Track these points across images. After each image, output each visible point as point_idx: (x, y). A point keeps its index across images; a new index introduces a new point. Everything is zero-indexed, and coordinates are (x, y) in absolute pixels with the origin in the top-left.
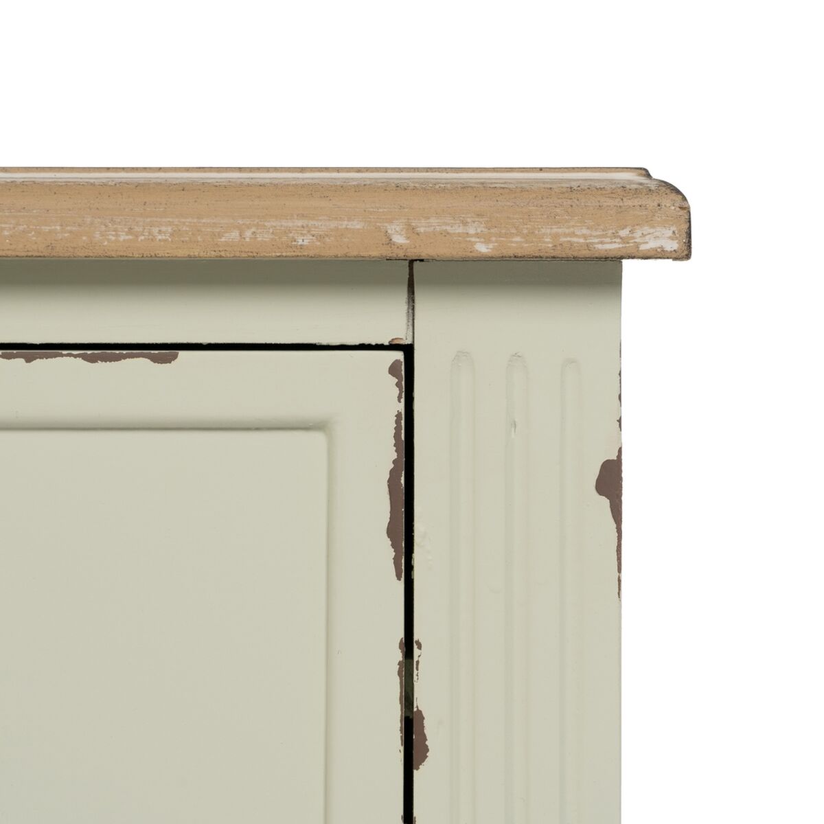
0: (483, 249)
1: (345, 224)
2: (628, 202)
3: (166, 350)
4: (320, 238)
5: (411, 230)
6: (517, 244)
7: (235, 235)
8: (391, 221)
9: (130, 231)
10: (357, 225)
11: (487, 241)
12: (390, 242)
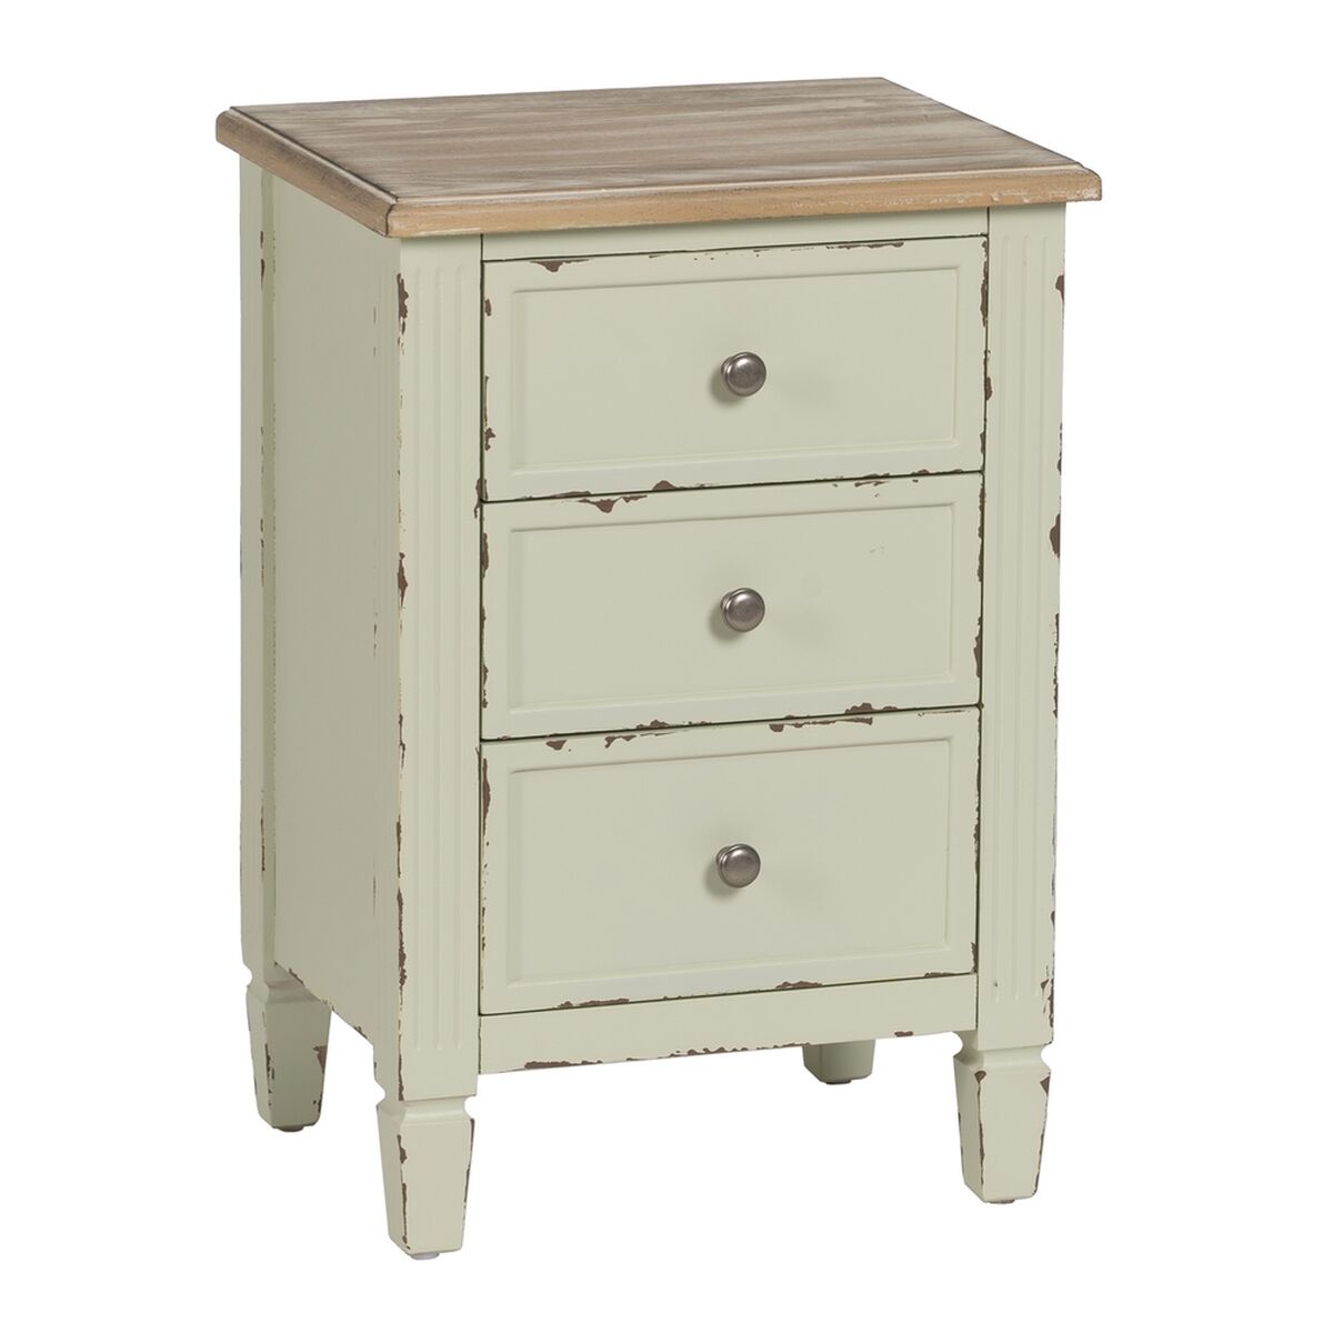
0: (1026, 201)
1: (976, 194)
2: (1080, 179)
3: (898, 243)
4: (967, 200)
5: (1000, 195)
6: (1039, 198)
8: (993, 192)
9: (897, 201)
11: (1028, 198)
12: (992, 200)
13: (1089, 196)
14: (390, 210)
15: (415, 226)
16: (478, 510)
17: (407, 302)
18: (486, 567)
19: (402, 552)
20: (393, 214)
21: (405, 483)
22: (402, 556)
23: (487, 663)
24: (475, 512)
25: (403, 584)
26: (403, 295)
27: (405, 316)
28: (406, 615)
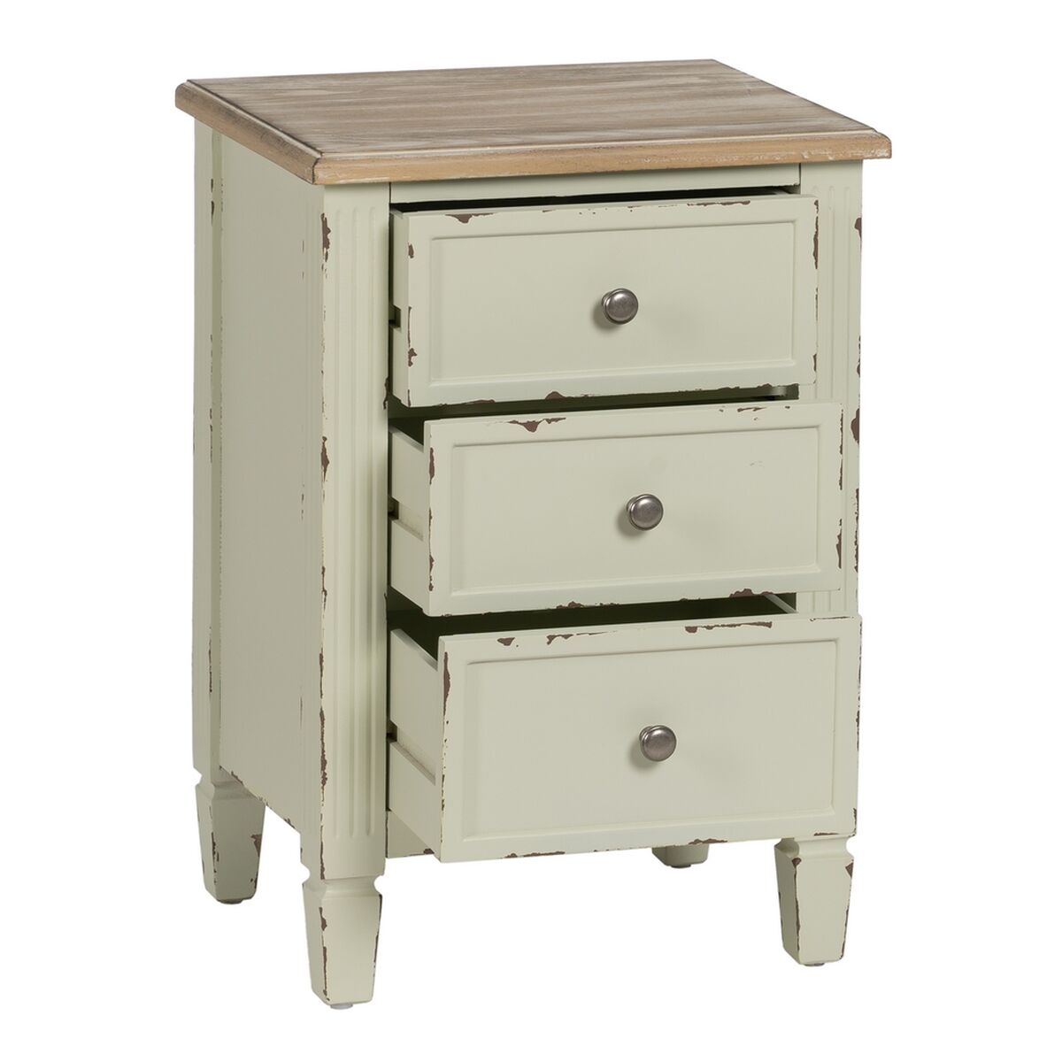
0: (831, 158)
1: (790, 153)
2: (874, 141)
4: (783, 157)
5: (810, 153)
6: (841, 156)
7: (757, 158)
8: (803, 151)
9: (726, 158)
10: (793, 153)
11: (831, 155)
12: (803, 158)
13: (881, 155)
14: (316, 163)
15: (336, 176)
16: (387, 403)
17: (329, 236)
19: (325, 436)
20: (318, 165)
21: (327, 381)
22: (325, 439)
24: (384, 404)
25: (325, 462)
26: (326, 230)
27: (328, 247)
28: (328, 486)
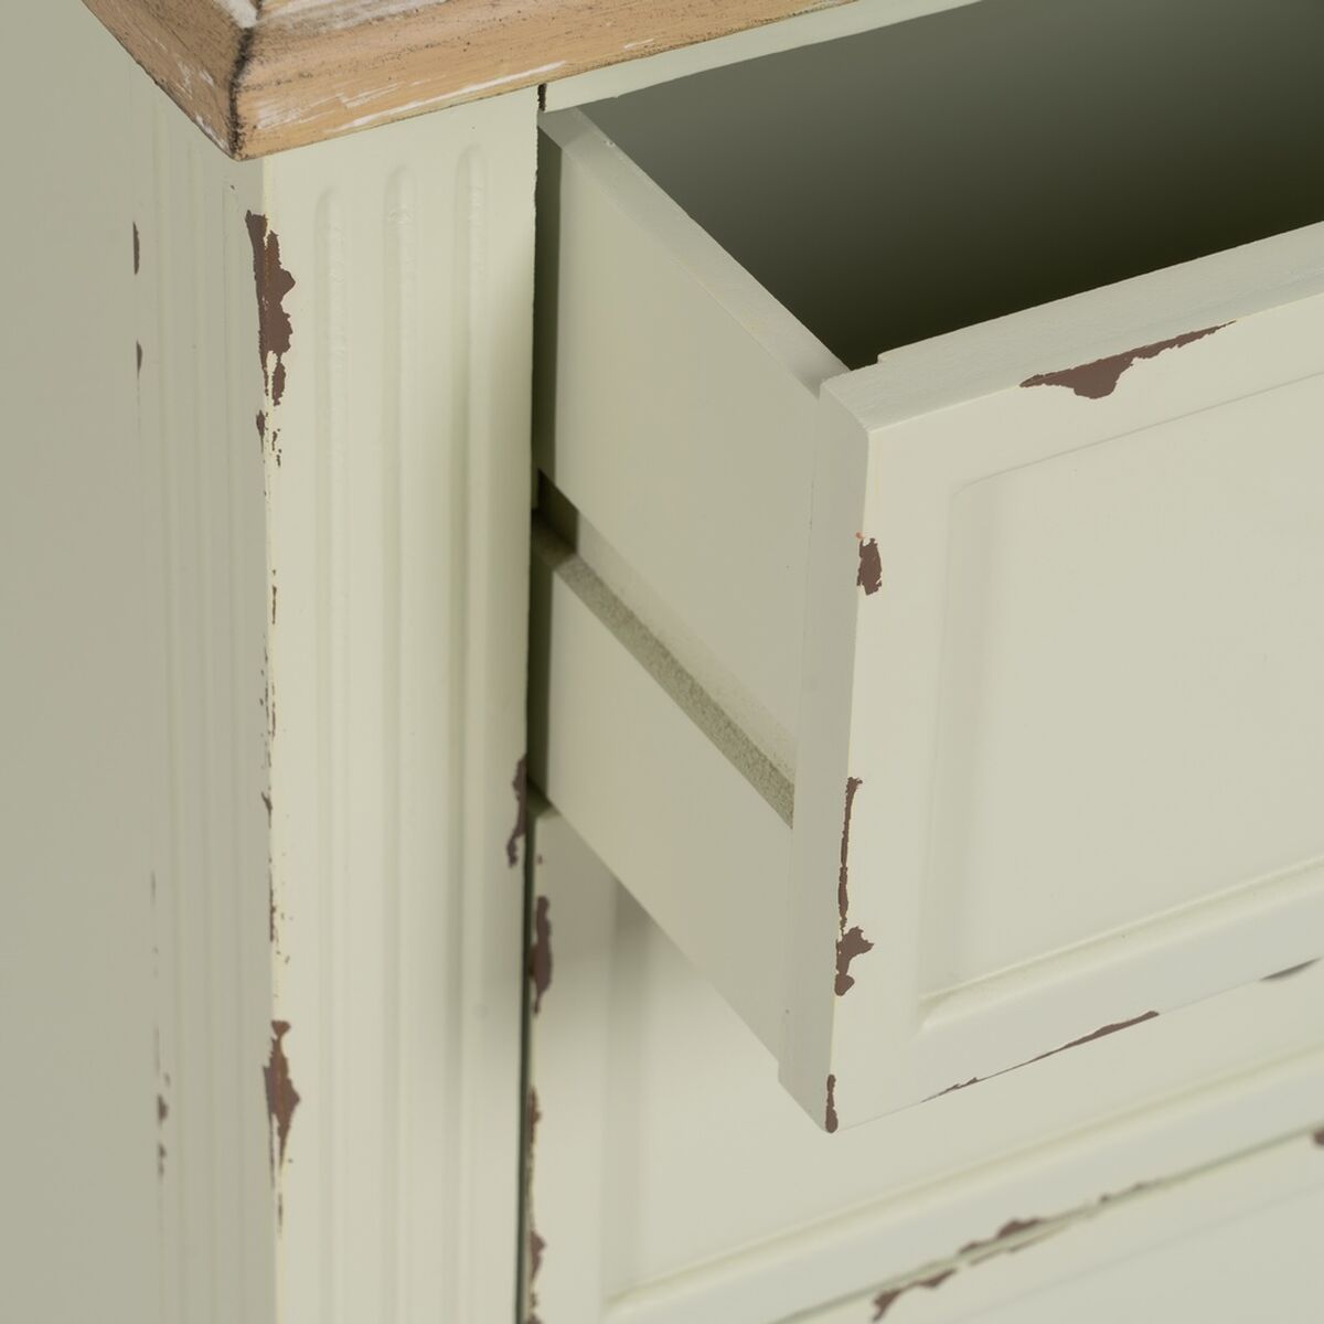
14: (242, 62)
15: (337, 103)
16: (520, 843)
17: (288, 303)
18: (544, 984)
19: (280, 1017)
20: (256, 73)
21: (289, 836)
22: (281, 1028)
23: (541, 1224)
24: (511, 848)
25: (281, 1098)
26: (272, 280)
27: (281, 347)
28: (297, 1178)
